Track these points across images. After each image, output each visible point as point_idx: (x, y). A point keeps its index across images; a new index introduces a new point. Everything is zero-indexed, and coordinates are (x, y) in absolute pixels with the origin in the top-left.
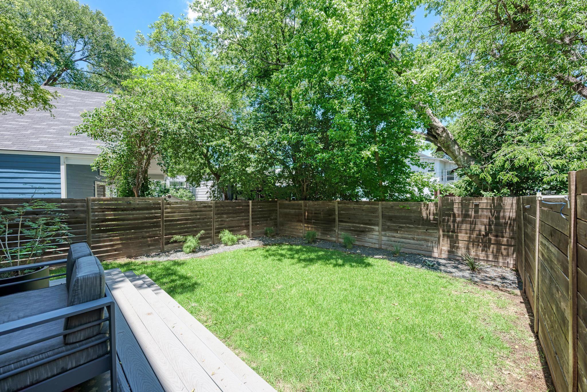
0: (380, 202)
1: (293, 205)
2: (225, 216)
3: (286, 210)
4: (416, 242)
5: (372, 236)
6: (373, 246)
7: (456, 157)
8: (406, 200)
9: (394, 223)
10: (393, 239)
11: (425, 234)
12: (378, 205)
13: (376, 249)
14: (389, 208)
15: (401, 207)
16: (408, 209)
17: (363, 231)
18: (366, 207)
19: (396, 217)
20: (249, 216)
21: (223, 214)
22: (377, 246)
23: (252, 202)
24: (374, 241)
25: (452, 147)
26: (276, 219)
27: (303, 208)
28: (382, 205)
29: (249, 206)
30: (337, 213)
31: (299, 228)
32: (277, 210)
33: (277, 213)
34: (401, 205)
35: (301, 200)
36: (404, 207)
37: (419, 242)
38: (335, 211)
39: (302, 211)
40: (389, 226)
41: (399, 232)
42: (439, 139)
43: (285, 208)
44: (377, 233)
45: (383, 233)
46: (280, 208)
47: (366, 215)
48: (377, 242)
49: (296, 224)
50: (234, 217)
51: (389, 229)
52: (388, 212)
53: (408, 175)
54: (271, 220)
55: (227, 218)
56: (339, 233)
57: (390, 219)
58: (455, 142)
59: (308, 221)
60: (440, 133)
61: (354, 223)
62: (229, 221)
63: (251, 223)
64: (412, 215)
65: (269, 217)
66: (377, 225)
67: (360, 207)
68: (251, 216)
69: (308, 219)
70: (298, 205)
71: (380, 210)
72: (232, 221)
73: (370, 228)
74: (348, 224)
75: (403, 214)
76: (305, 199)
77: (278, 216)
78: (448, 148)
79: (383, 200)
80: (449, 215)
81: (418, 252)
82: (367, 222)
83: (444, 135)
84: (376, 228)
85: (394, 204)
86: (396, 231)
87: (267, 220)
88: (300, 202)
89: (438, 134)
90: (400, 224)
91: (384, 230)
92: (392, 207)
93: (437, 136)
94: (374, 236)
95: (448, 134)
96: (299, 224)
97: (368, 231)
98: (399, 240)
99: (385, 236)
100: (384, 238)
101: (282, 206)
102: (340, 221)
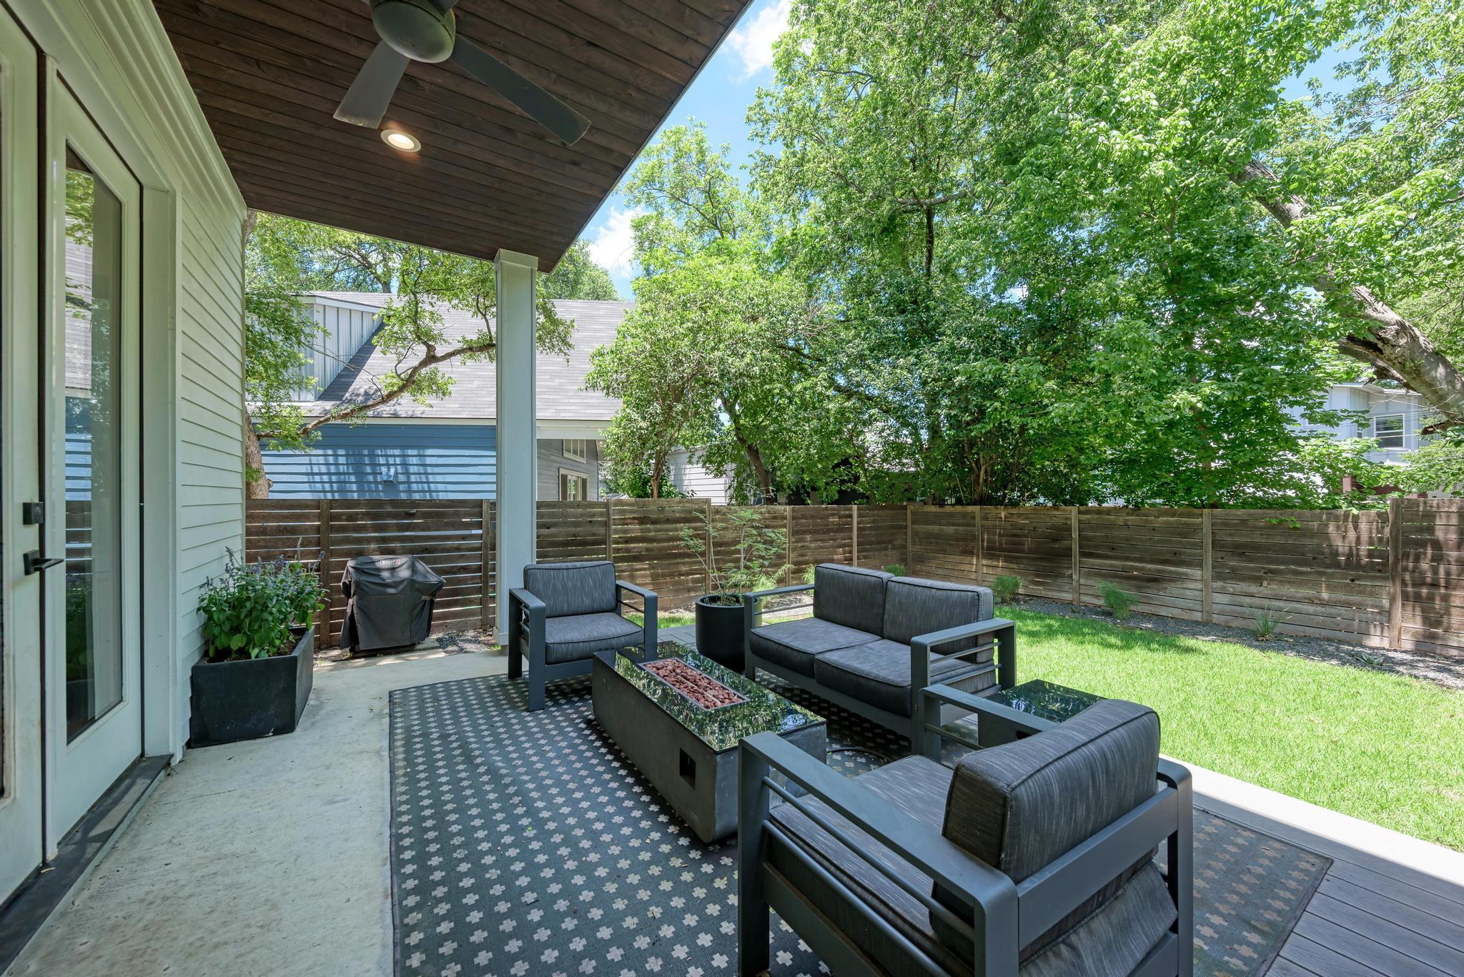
0: (1206, 511)
1: (952, 515)
2: (808, 537)
3: (930, 527)
4: (1319, 609)
5: (1181, 591)
6: (1185, 616)
7: (1442, 397)
8: (1284, 504)
9: (1251, 561)
10: (1247, 600)
11: (1348, 589)
12: (1201, 515)
13: (1197, 623)
14: (1235, 525)
15: (1274, 522)
16: (1295, 528)
17: (1155, 580)
18: (1164, 522)
19: (1255, 547)
20: (851, 538)
21: (804, 532)
22: (1197, 616)
23: (858, 509)
24: (1190, 604)
25: (1429, 371)
26: (904, 547)
27: (978, 521)
28: (1213, 517)
29: (851, 516)
30: (1075, 535)
31: (967, 567)
32: (906, 527)
33: (906, 534)
34: (1272, 517)
35: (975, 503)
36: (1281, 522)
37: (1329, 610)
38: (1069, 529)
39: (977, 531)
40: (1233, 569)
41: (1265, 583)
42: (1387, 350)
43: (926, 522)
44: (1199, 585)
45: (1219, 584)
46: (913, 523)
47: (1160, 541)
48: (1199, 607)
49: (958, 558)
50: (823, 541)
51: (1236, 575)
52: (1231, 535)
53: (1290, 443)
54: (894, 548)
55: (811, 542)
56: (1082, 581)
57: (1240, 551)
58: (1438, 356)
59: (991, 552)
60: (1389, 337)
61: (1127, 559)
62: (816, 548)
63: (855, 554)
64: (1307, 542)
65: (890, 542)
66: (1200, 565)
67: (1146, 521)
68: (855, 539)
69: (989, 548)
70: (965, 515)
71: (1207, 530)
72: (821, 547)
73: (1176, 572)
74: (1108, 562)
75: (1279, 540)
76: (983, 501)
77: (909, 540)
78: (1417, 373)
79: (1213, 506)
80: (1423, 544)
81: (1325, 633)
82: (1168, 557)
83: (1402, 342)
84: (1197, 573)
85: (1249, 515)
86: (1258, 580)
87: (886, 549)
88: (970, 508)
89: (1385, 341)
90: (1268, 563)
91: (1218, 576)
92: (1243, 521)
93: (1380, 345)
94: (1188, 593)
95: (1414, 338)
96: (968, 559)
97: (1172, 580)
98: (1266, 603)
99: (1223, 592)
100: (1219, 598)
101: (920, 519)
102: (1083, 554)
